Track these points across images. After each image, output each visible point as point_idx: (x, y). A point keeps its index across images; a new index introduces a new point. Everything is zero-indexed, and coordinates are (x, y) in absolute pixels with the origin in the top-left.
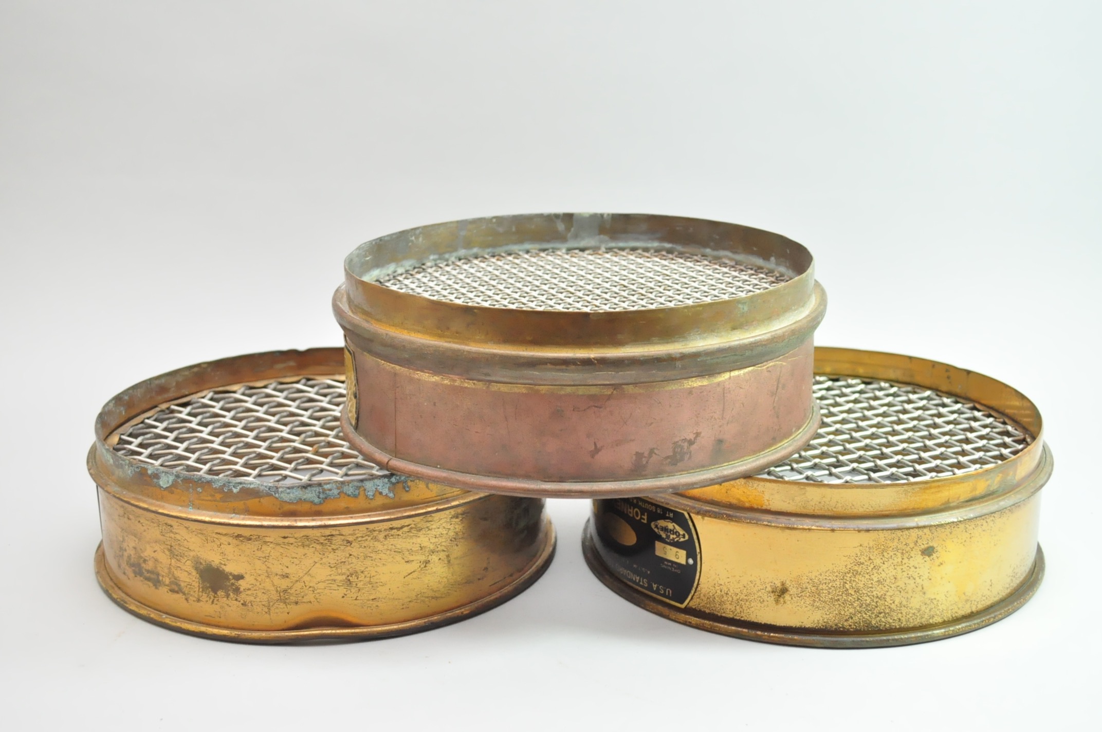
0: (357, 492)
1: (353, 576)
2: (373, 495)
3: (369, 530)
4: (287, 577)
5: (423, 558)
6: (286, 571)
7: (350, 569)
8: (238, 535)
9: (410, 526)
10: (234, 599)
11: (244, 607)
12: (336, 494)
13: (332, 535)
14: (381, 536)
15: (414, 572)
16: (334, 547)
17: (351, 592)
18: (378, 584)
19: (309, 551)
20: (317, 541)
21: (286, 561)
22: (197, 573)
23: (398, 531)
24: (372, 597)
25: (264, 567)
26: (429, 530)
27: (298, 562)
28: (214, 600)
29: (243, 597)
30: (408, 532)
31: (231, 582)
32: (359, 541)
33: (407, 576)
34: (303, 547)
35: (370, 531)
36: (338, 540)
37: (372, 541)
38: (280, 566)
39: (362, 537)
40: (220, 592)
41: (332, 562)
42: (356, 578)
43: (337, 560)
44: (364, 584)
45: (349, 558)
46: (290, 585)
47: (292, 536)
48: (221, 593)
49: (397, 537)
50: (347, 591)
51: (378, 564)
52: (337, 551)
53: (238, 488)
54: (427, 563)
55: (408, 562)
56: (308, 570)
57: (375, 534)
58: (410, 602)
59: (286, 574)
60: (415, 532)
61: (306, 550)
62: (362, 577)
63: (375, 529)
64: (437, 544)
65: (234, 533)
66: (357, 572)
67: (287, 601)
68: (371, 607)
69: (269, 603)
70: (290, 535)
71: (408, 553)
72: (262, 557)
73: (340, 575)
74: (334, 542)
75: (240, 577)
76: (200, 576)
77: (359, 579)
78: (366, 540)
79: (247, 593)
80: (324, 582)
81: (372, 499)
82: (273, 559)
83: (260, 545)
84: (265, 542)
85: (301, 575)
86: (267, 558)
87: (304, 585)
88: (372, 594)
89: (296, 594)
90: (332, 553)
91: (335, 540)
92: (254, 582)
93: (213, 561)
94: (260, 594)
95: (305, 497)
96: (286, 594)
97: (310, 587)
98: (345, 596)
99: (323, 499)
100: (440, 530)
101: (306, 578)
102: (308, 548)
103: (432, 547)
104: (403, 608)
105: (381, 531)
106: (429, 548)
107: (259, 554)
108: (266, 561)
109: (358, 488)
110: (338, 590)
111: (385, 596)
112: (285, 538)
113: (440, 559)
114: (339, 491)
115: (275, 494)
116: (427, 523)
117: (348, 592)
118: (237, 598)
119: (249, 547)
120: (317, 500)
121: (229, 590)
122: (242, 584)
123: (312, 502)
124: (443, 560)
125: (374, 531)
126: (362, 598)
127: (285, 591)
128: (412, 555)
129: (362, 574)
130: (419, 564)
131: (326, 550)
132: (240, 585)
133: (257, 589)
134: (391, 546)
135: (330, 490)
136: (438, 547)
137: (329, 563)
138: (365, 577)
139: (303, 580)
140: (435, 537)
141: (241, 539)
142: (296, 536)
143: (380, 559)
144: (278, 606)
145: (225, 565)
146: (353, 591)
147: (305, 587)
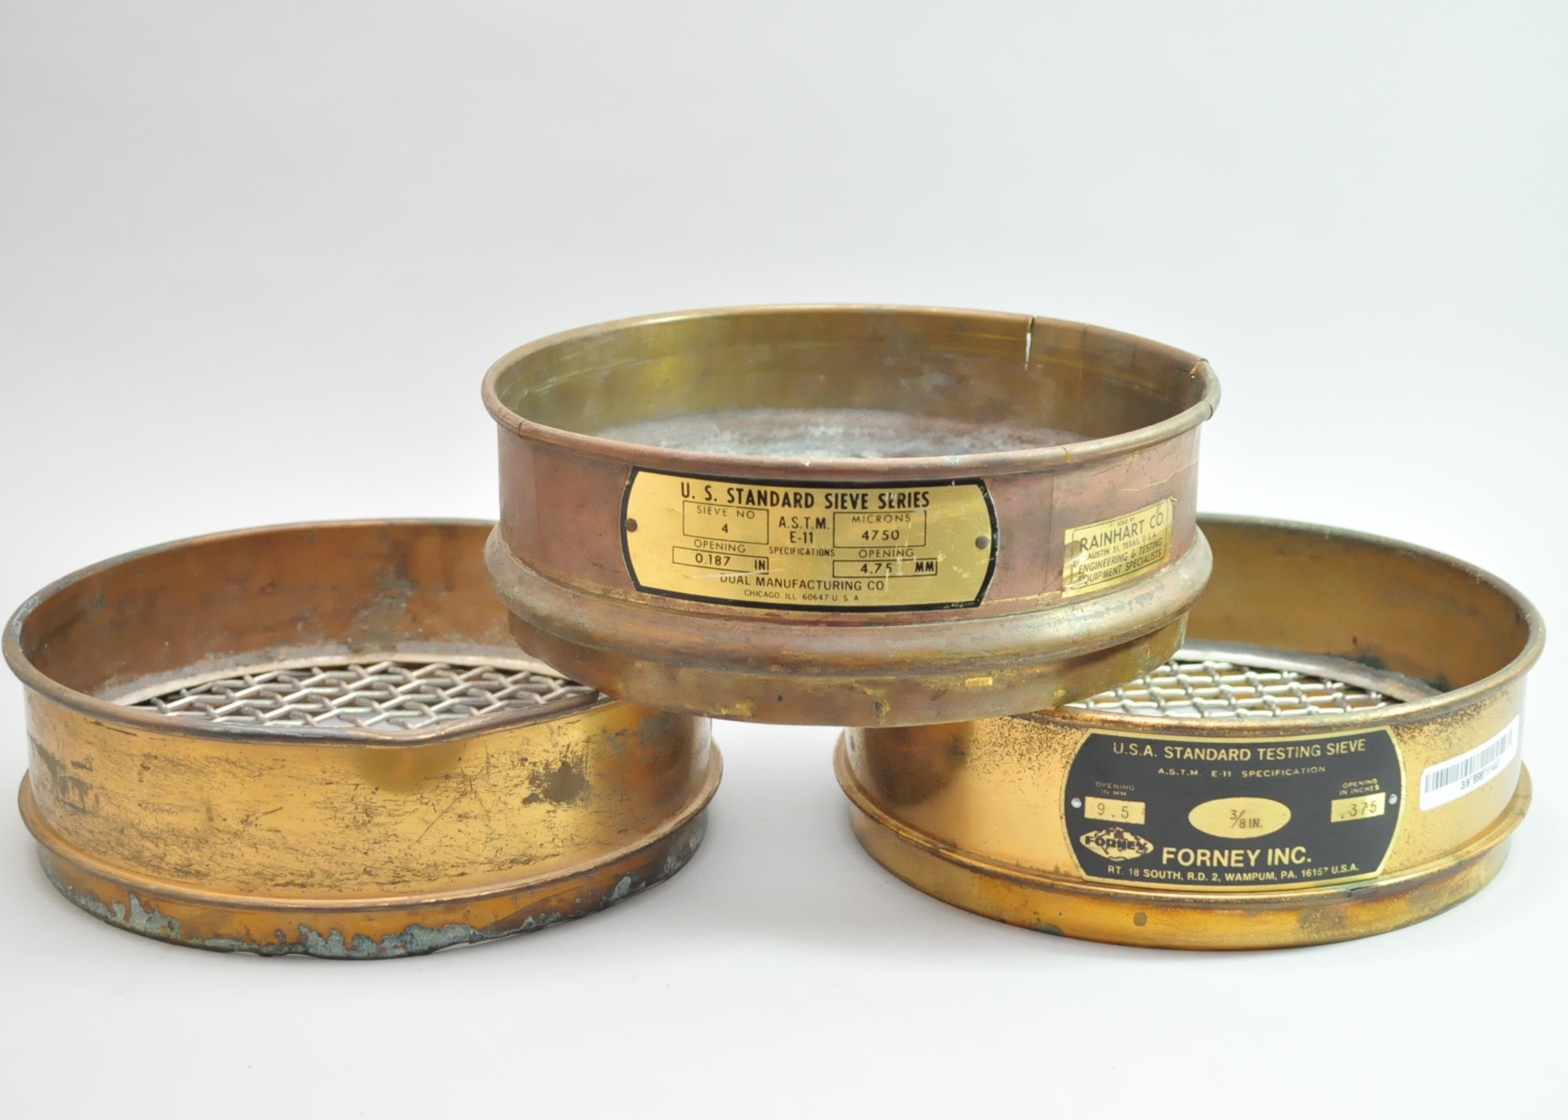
0: (356, 943)
1: (361, 821)
2: (331, 934)
3: (338, 888)
4: (460, 816)
5: (252, 830)
6: (461, 826)
7: (366, 832)
8: (528, 863)
9: (274, 883)
10: (538, 764)
11: (524, 756)
12: (386, 941)
13: (393, 883)
14: (319, 877)
15: (266, 813)
16: (391, 866)
17: (365, 797)
18: (323, 805)
19: (427, 858)
20: (416, 873)
21: (461, 839)
22: (588, 782)
23: (293, 881)
24: (333, 787)
25: (493, 824)
26: (243, 870)
27: (443, 840)
28: (567, 752)
29: (525, 772)
30: (277, 876)
31: (542, 788)
32: (353, 873)
33: (278, 810)
34: (436, 864)
35: (335, 886)
36: (385, 875)
37: (333, 872)
38: (469, 830)
39: (348, 879)
40: (558, 768)
41: (393, 844)
42: (357, 819)
43: (385, 846)
44: (344, 808)
45: (369, 850)
46: (456, 805)
47: (452, 878)
48: (556, 766)
49: (295, 872)
50: (372, 799)
51: (323, 836)
52: (386, 860)
53: (525, 924)
54: (246, 821)
55: (276, 831)
56: (430, 829)
57: (328, 882)
58: (272, 769)
59: (461, 821)
60: (266, 873)
61: (432, 859)
62: (348, 820)
63: (328, 888)
64: (228, 845)
65: (534, 864)
66: (356, 827)
67: (461, 779)
68: (334, 772)
69: (488, 772)
70: (455, 879)
71: (277, 844)
72: (497, 839)
73: (382, 824)
74: (391, 873)
75: (527, 801)
76: (584, 778)
77: (352, 816)
78: (341, 874)
79: (519, 779)
80: (406, 813)
81: (333, 929)
82: (480, 840)
83: (498, 856)
84: (490, 862)
85: (440, 821)
86: (489, 840)
87: (436, 805)
88: (333, 792)
89: (447, 791)
90: (393, 857)
91: (388, 876)
92: (509, 800)
93: (565, 811)
94: (501, 783)
95: (432, 935)
96: (463, 790)
97: (427, 804)
98: (374, 790)
99: (406, 933)
100: (225, 864)
101: (432, 817)
102: (430, 863)
103: (238, 842)
104: (283, 760)
105: (319, 884)
106: (242, 843)
107: (499, 843)
108: (490, 834)
109: (354, 948)
110: (385, 801)
111: (312, 786)
112: (463, 874)
113: (224, 820)
114: (382, 945)
115: (474, 933)
116: (247, 881)
117: (370, 796)
118: (533, 768)
119: (515, 849)
120: (416, 931)
121: (545, 775)
122: (525, 791)
123: (421, 927)
124: (219, 816)
125: (329, 886)
126: (348, 787)
127: (464, 794)
128: (269, 839)
129: (349, 824)
130: (259, 822)
131: (402, 861)
132: (528, 788)
133: (504, 790)
134: (303, 859)
135: (395, 947)
136: (229, 839)
137: (397, 841)
138: (343, 819)
139: (438, 814)
140: (232, 855)
141: (525, 858)
142: (447, 879)
143: (320, 843)
144: (476, 770)
145: (549, 812)
146: (362, 799)
147: (435, 803)
